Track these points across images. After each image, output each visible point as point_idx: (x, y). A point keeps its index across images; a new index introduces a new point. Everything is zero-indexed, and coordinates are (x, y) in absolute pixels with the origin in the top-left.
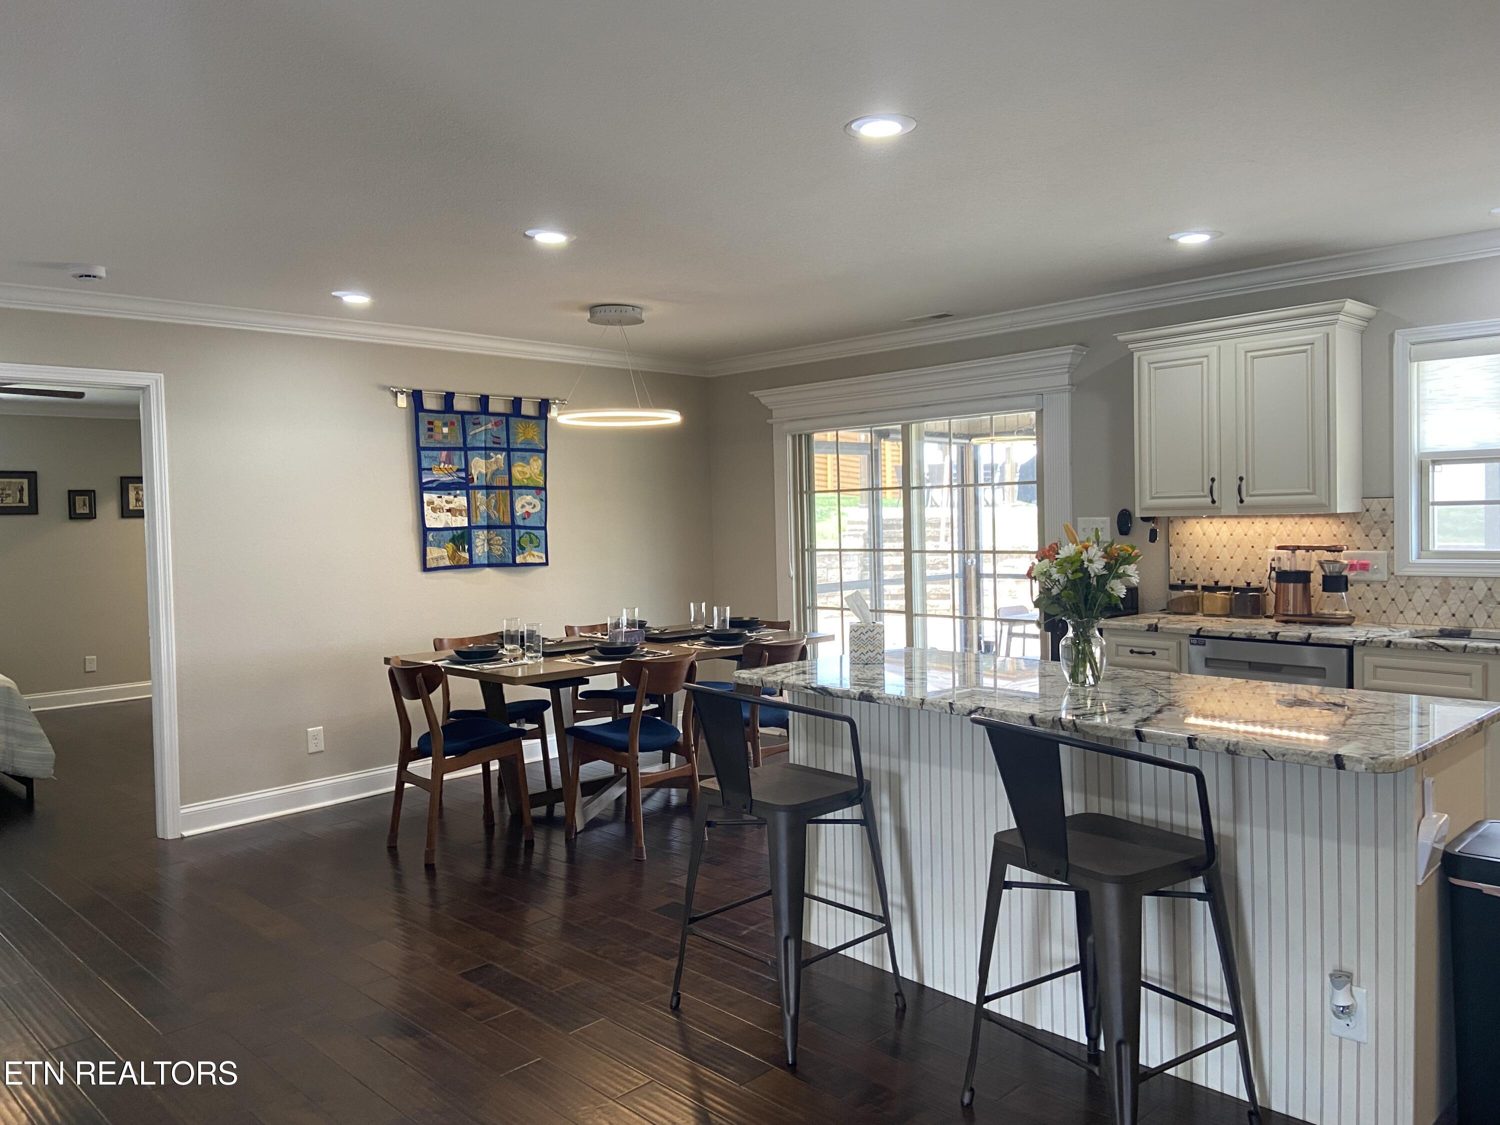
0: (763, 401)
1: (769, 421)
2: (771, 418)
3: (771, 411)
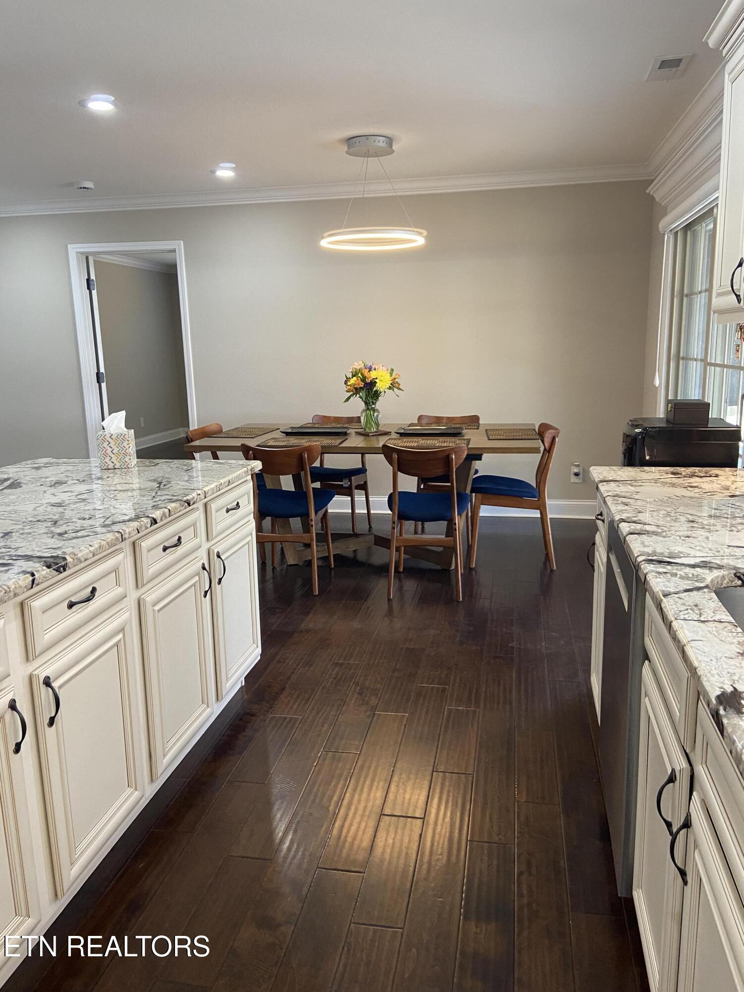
0: (656, 198)
3: (665, 208)
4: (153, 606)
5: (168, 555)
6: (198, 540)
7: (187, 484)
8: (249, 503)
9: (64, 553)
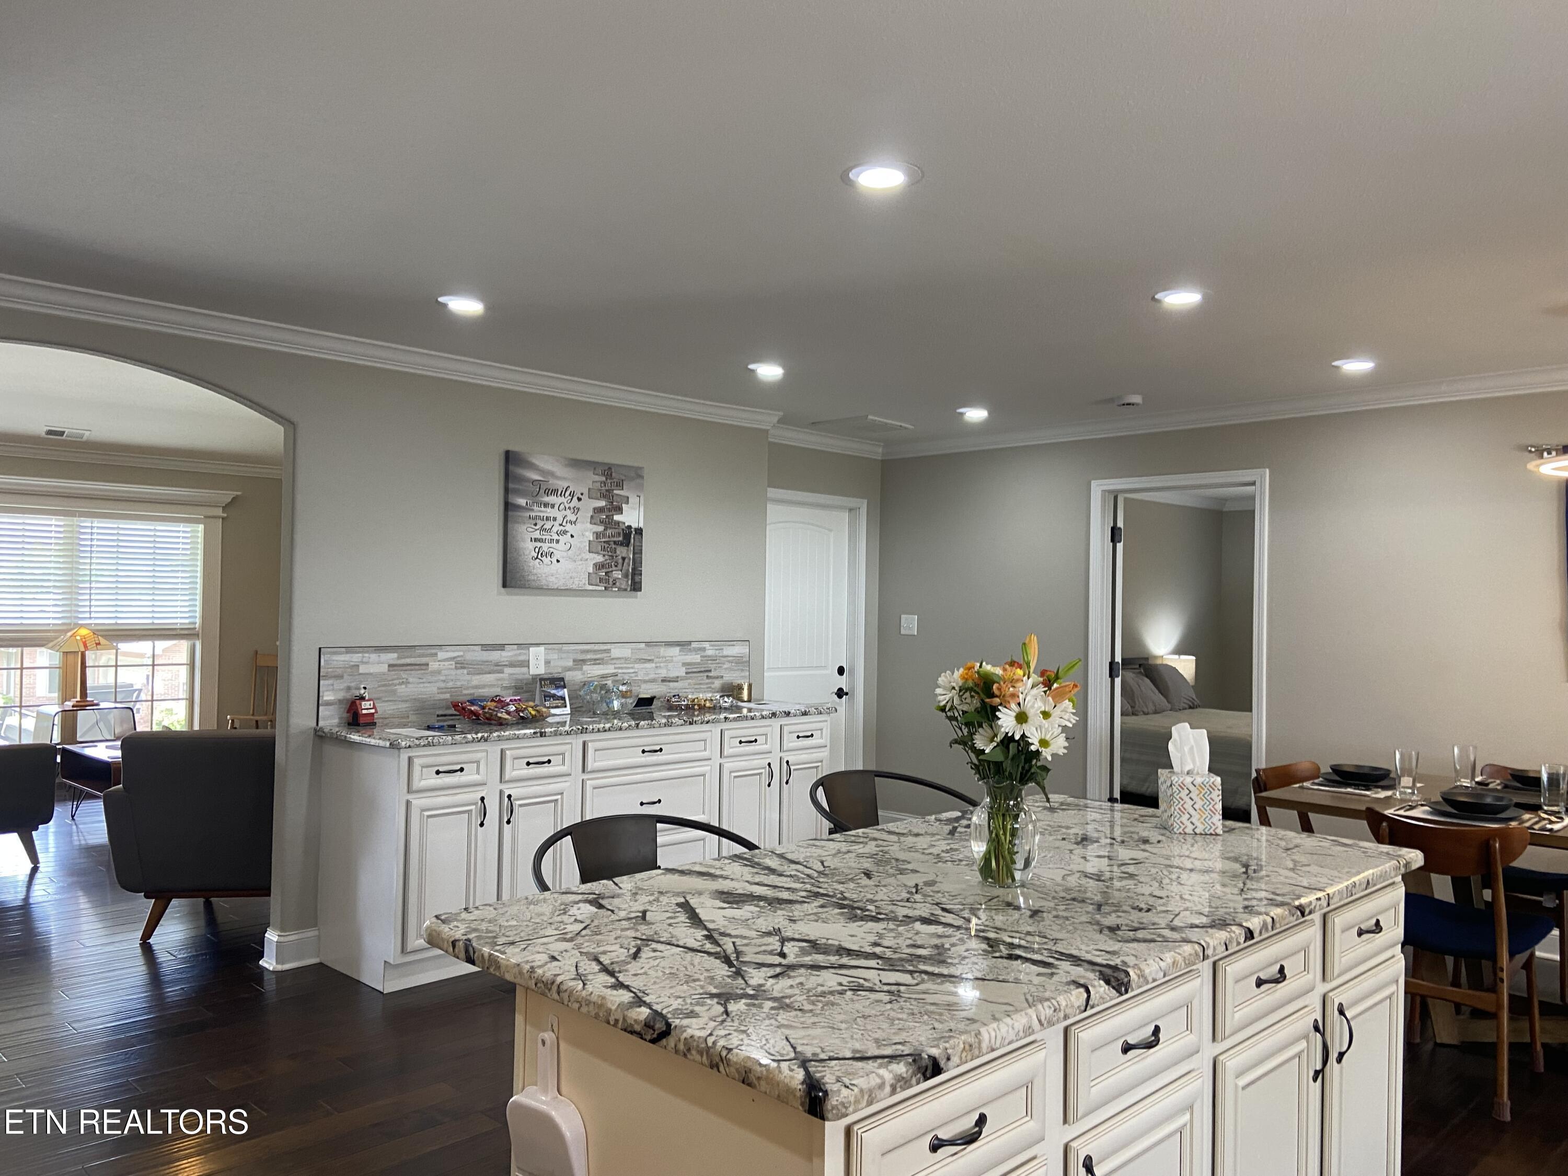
4: (1237, 1078)
5: (1263, 995)
6: (1310, 976)
7: (1291, 874)
8: (1396, 923)
9: (1124, 963)
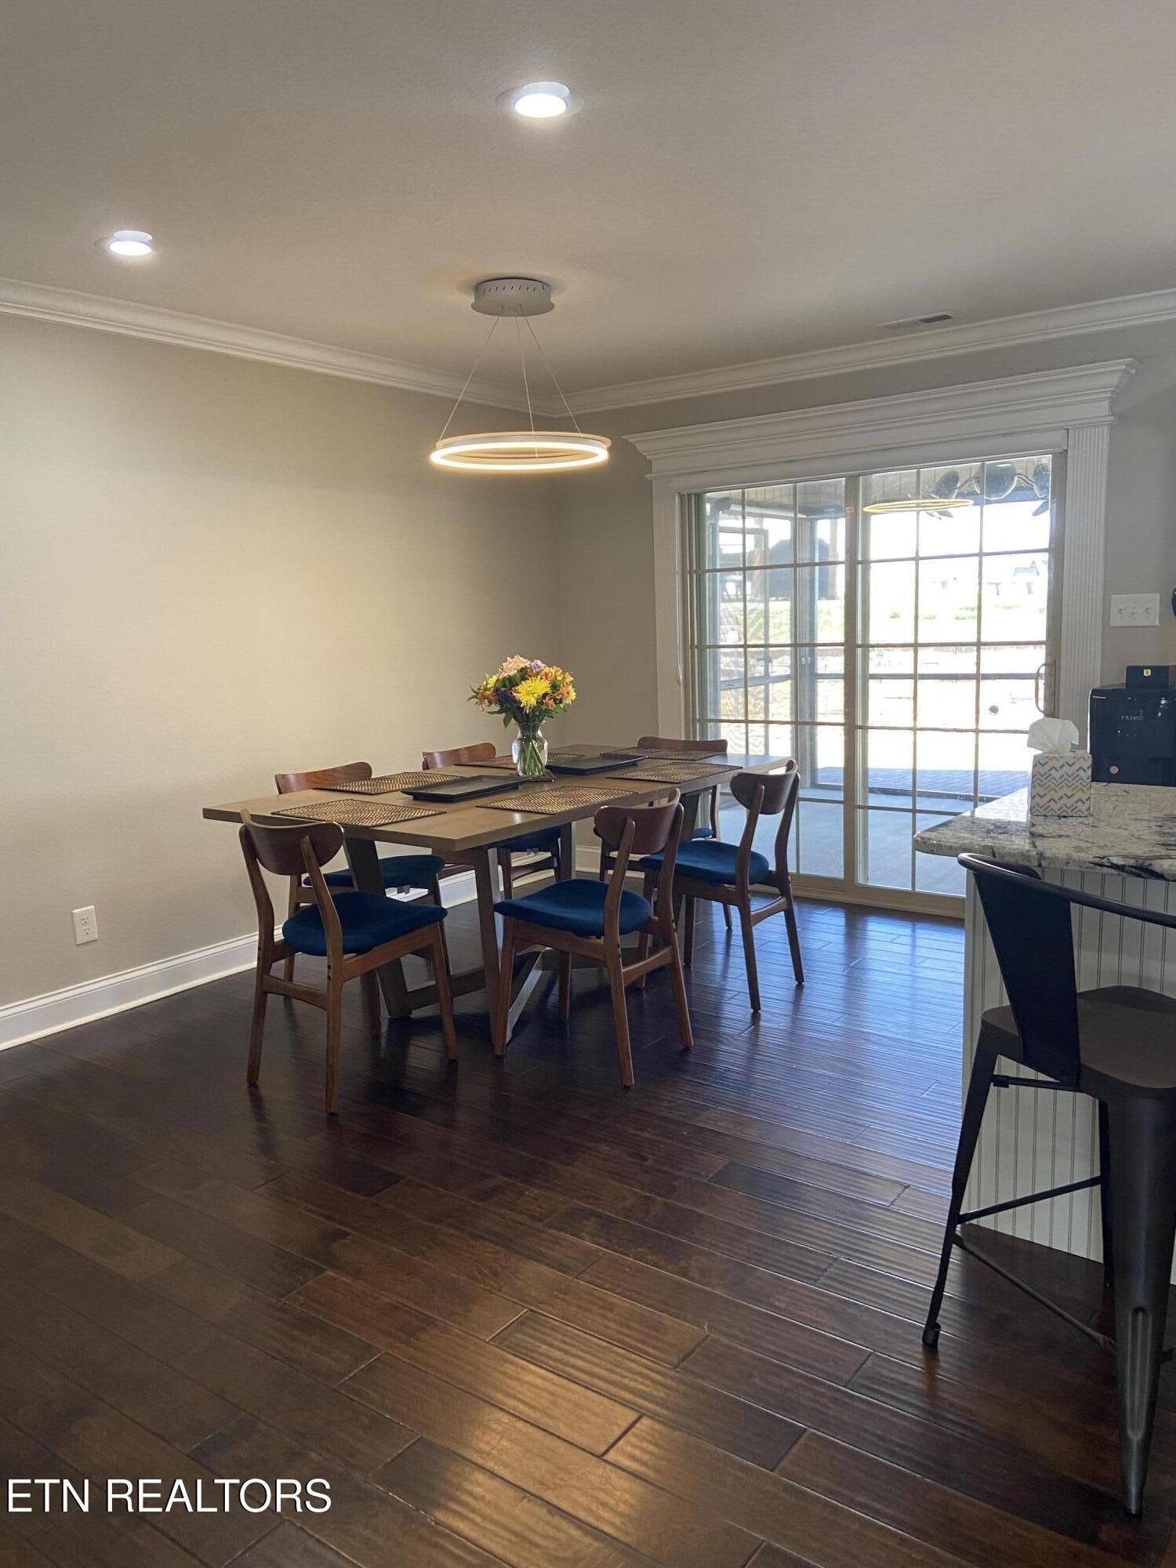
0: (639, 448)
1: (647, 476)
2: (651, 472)
3: (650, 462)
